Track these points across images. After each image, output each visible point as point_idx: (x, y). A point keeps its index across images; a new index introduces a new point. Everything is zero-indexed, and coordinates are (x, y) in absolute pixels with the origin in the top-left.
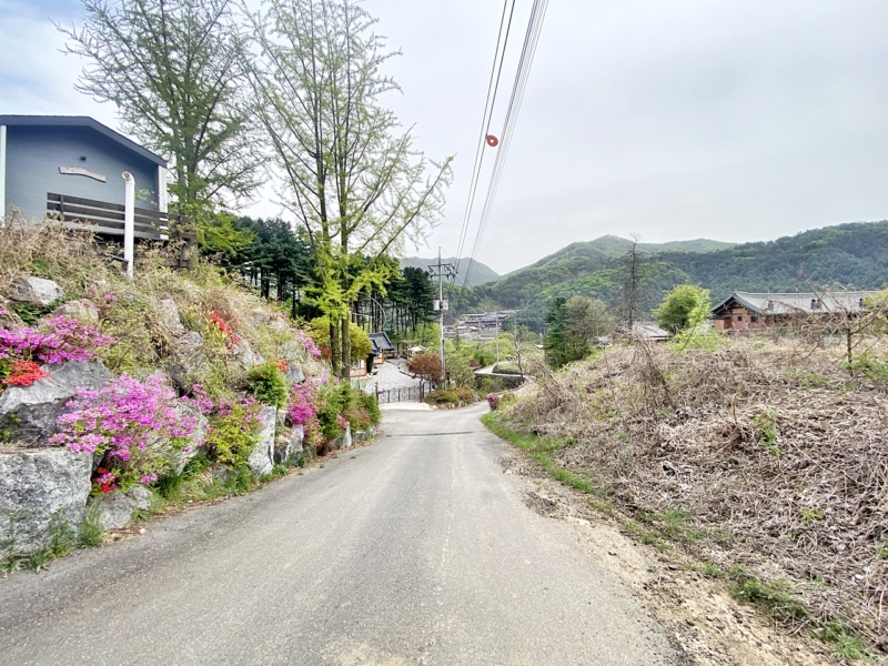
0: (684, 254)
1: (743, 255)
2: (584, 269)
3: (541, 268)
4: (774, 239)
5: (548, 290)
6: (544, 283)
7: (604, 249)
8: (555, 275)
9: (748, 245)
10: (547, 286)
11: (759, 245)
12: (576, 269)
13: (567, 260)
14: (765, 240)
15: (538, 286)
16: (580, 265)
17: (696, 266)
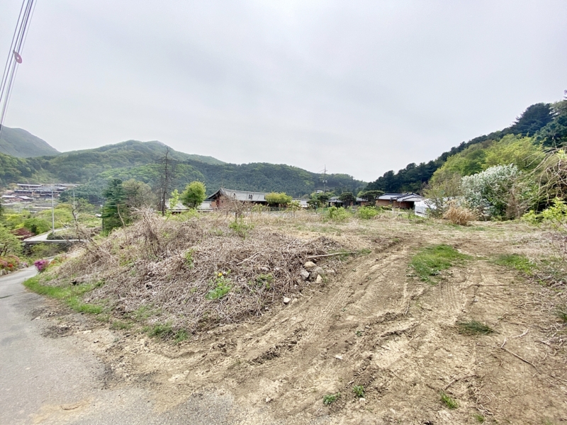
0: (201, 163)
1: (228, 169)
2: (140, 160)
3: (103, 153)
4: (241, 164)
5: (109, 171)
6: (105, 166)
7: (154, 150)
8: (115, 161)
9: (230, 165)
10: (108, 168)
11: (235, 165)
12: (133, 160)
13: (126, 152)
14: (237, 164)
15: (100, 167)
16: (136, 157)
17: (208, 171)
